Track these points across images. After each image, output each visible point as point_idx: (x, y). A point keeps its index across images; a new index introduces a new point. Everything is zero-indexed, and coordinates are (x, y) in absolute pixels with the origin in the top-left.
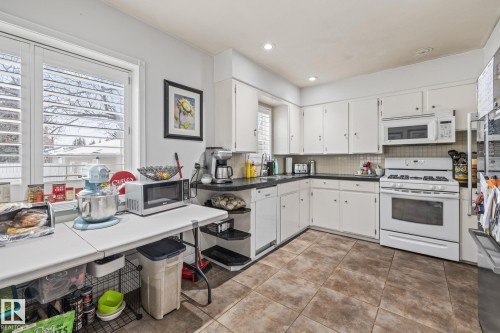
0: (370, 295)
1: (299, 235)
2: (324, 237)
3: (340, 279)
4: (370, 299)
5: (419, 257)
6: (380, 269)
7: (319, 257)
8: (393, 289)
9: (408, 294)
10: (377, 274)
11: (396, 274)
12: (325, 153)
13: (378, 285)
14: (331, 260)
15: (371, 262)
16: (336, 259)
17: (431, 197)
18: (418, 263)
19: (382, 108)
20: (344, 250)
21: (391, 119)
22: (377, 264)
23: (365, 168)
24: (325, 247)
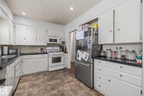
0: (61, 85)
1: (19, 82)
2: (31, 77)
3: (51, 87)
4: (62, 86)
5: (58, 71)
6: (55, 78)
7: (37, 85)
8: (62, 80)
9: (65, 80)
10: (56, 79)
11: (59, 77)
12: (27, 45)
13: (59, 82)
14: (42, 83)
15: (52, 77)
16: (43, 82)
17: (58, 56)
18: (59, 72)
19: (47, 33)
20: (42, 78)
21: (50, 36)
22: (53, 77)
23: (41, 50)
24: (35, 80)
